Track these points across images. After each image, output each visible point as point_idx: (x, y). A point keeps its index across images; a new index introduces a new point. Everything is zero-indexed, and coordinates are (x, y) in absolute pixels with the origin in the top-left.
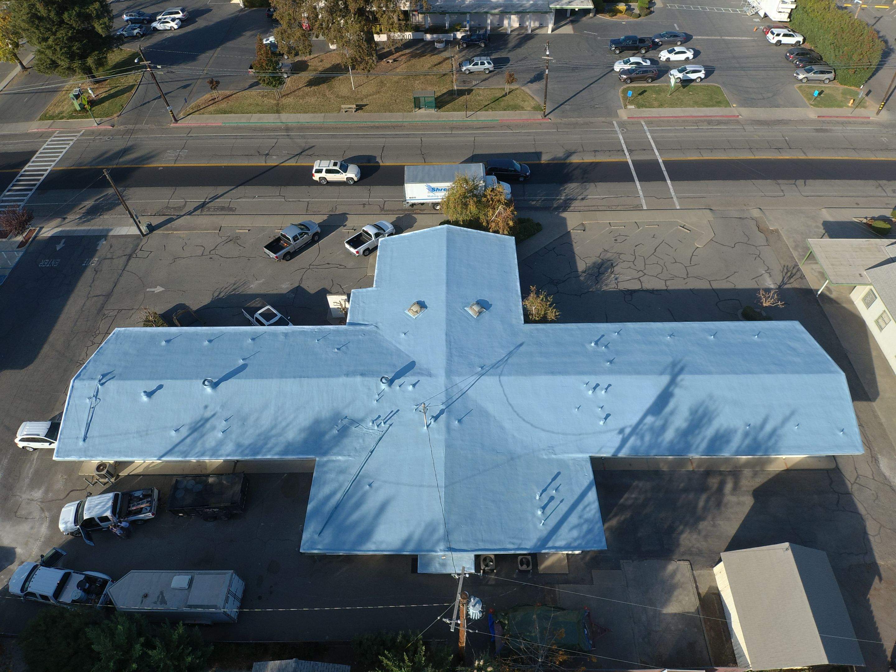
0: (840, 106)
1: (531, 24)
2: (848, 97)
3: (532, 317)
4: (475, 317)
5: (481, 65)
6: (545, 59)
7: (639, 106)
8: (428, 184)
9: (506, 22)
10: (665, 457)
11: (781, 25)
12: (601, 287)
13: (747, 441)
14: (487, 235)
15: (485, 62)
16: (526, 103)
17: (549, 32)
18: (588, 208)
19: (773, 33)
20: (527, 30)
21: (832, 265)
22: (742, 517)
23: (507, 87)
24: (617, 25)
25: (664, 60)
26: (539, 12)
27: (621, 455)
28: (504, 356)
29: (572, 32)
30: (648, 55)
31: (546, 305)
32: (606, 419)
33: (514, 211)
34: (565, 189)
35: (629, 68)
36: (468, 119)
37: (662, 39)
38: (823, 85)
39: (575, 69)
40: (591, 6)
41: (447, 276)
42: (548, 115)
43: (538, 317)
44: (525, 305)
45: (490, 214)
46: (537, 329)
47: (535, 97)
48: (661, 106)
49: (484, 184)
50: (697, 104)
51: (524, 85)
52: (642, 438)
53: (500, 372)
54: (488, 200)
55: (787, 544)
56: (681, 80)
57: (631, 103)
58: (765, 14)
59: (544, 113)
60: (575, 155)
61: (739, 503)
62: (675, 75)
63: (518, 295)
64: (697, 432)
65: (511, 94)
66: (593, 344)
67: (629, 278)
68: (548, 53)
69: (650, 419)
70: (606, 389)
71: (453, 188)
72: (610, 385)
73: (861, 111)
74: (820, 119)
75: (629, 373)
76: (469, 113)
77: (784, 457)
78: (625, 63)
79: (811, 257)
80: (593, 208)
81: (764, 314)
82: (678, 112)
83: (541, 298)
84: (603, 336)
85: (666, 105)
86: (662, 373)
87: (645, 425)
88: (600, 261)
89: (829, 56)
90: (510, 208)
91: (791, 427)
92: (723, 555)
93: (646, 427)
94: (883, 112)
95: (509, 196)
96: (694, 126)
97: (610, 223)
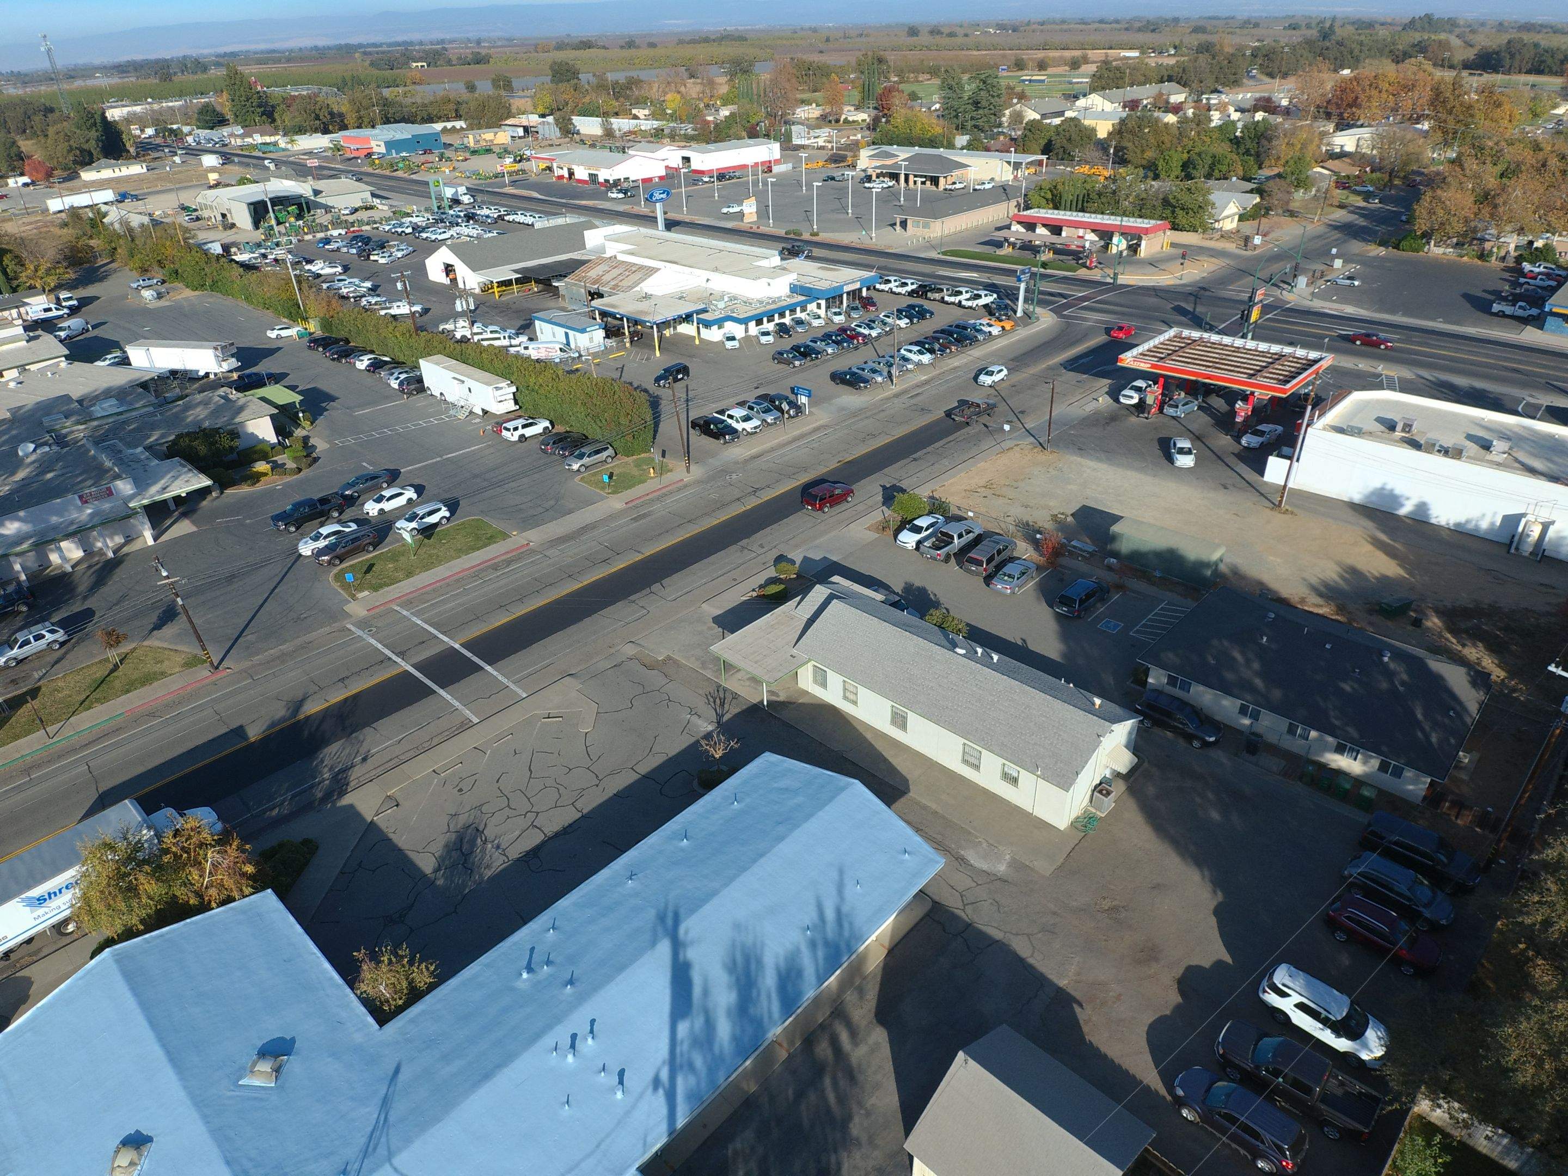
0: (644, 481)
1: (108, 544)
2: (645, 467)
3: (390, 1005)
4: (273, 1085)
5: (36, 641)
6: (165, 585)
7: (376, 588)
8: (23, 896)
9: (54, 558)
10: (740, 1070)
11: (510, 416)
12: (481, 875)
13: (820, 953)
14: (211, 917)
15: (43, 632)
16: (166, 663)
17: (150, 542)
18: (382, 768)
19: (508, 430)
20: (105, 554)
21: (756, 663)
22: (889, 1066)
23: (113, 655)
24: (270, 494)
25: (376, 514)
26: (115, 520)
27: (681, 1122)
28: (376, 1116)
29: (194, 529)
30: (345, 517)
31: (403, 966)
32: (621, 1082)
33: (243, 845)
34: (322, 761)
35: (327, 543)
36: (55, 739)
37: (356, 488)
38: (608, 466)
39: (231, 578)
40: (206, 482)
41: (164, 1046)
42: (220, 663)
43: (400, 999)
44: (361, 993)
45: (195, 875)
46: (412, 1021)
47: (179, 648)
48: (409, 574)
49: (152, 833)
50: (460, 552)
51: (145, 638)
52: (691, 1067)
53: (386, 1153)
54: (175, 854)
55: (961, 1055)
56: (418, 531)
57: (360, 588)
58: (483, 410)
59: (212, 663)
60: (309, 701)
61: (872, 1051)
62: (405, 529)
63: (338, 986)
64: (754, 994)
65: (127, 661)
66: (525, 975)
67: (517, 833)
68: (165, 574)
69: (683, 1028)
70: (592, 1031)
71: (84, 875)
72: (593, 1022)
73: (668, 477)
74: (630, 505)
75: (608, 979)
76: (51, 729)
77: (873, 937)
78: (316, 538)
79: (728, 667)
80: (391, 764)
81: (724, 768)
82: (441, 572)
83: (386, 962)
84: (532, 949)
85: (418, 570)
86: (653, 943)
87: (682, 1042)
88: (454, 836)
89: (593, 431)
90: (231, 845)
91: (853, 891)
92: (909, 1146)
93: (685, 1047)
94: (693, 468)
95: (219, 826)
96: (476, 581)
97: (434, 771)
